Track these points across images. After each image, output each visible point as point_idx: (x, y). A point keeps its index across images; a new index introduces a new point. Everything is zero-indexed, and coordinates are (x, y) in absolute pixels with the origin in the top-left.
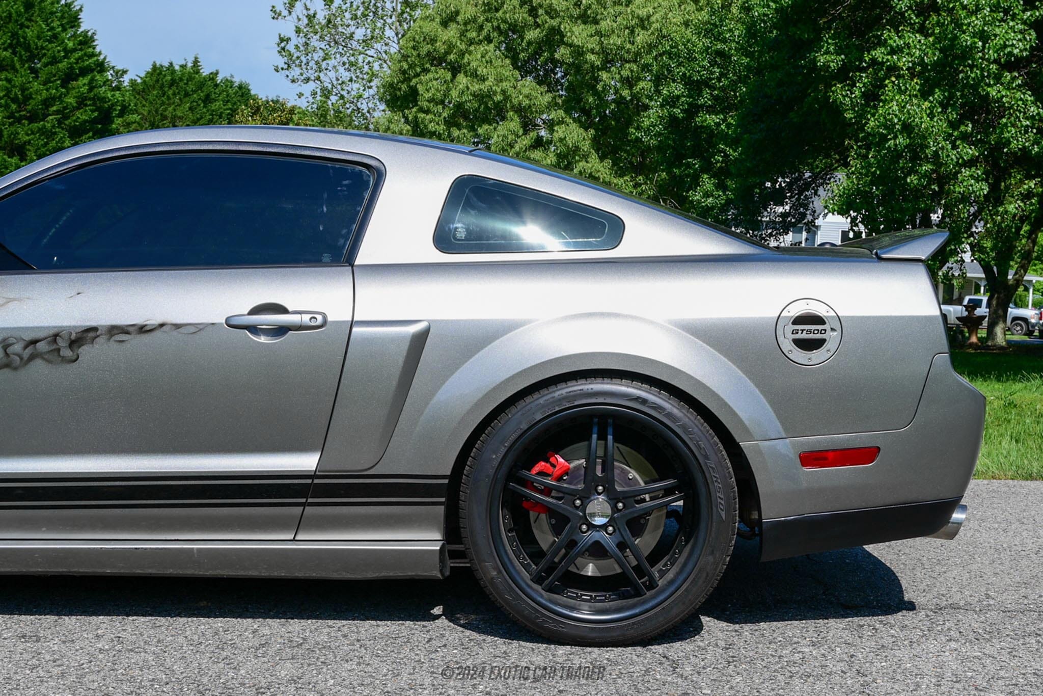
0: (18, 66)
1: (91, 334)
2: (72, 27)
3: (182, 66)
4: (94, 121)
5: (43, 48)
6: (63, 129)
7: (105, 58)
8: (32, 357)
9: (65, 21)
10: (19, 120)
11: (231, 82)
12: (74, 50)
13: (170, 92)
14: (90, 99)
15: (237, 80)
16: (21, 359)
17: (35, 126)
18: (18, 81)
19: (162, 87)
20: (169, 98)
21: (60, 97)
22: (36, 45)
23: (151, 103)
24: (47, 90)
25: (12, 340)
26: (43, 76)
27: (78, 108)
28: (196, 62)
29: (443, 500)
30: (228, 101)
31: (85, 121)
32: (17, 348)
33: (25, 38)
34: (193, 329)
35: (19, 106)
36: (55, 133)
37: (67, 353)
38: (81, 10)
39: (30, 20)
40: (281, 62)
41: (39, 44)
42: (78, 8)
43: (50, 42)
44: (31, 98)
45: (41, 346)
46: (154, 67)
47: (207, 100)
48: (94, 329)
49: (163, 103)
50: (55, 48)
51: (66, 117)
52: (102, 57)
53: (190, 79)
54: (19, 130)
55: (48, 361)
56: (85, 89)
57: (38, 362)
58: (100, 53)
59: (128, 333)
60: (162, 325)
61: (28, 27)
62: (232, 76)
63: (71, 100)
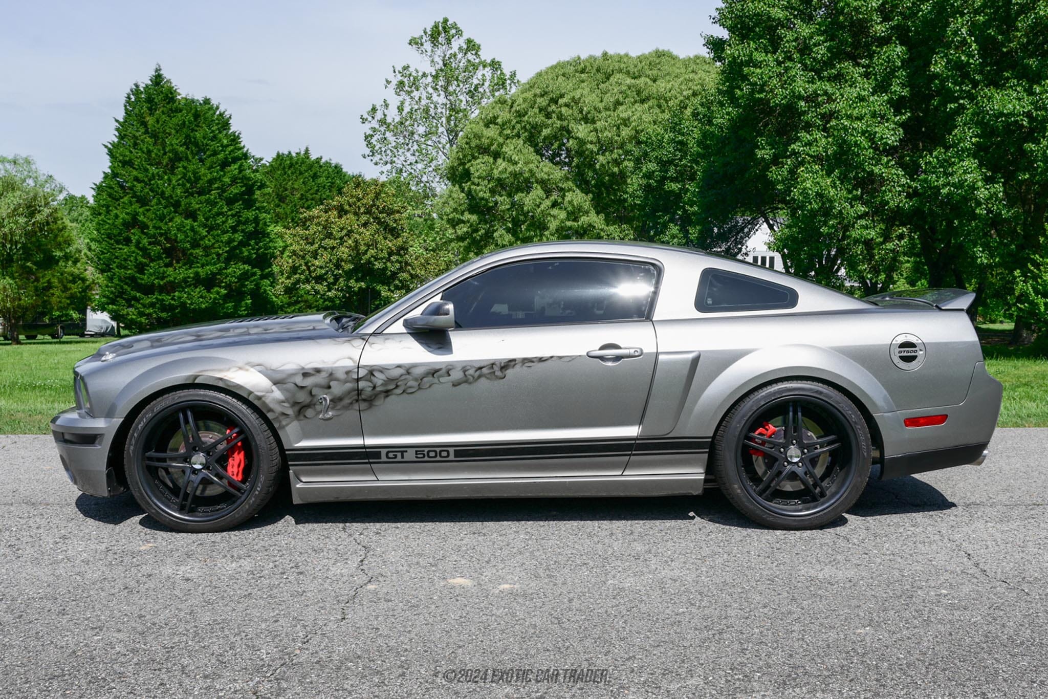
0: (190, 157)
1: (513, 363)
2: (225, 129)
3: (297, 153)
4: (243, 194)
5: (207, 145)
6: (222, 199)
7: (247, 150)
8: (480, 377)
9: (220, 126)
10: (192, 194)
11: (330, 163)
12: (227, 146)
13: (290, 172)
14: (240, 179)
15: (334, 162)
16: (473, 377)
17: (203, 198)
18: (191, 167)
19: (284, 168)
20: (289, 176)
21: (219, 178)
22: (202, 142)
23: (276, 179)
24: (211, 173)
25: (469, 367)
26: (208, 163)
27: (231, 185)
28: (307, 150)
29: (707, 450)
30: (328, 177)
31: (237, 194)
32: (471, 372)
33: (195, 138)
34: (569, 359)
35: (192, 185)
36: (217, 203)
37: (498, 373)
38: (230, 118)
39: (198, 126)
40: (367, 151)
41: (205, 142)
42: (228, 116)
43: (212, 140)
44: (200, 179)
45: (485, 371)
46: (278, 155)
47: (315, 176)
48: (514, 360)
49: (285, 180)
50: (215, 145)
51: (224, 191)
52: (245, 149)
53: (303, 162)
54: (193, 201)
55: (488, 378)
56: (236, 172)
57: (483, 380)
58: (244, 147)
59: (533, 362)
60: (552, 357)
61: (196, 131)
62: (330, 160)
63: (227, 180)
